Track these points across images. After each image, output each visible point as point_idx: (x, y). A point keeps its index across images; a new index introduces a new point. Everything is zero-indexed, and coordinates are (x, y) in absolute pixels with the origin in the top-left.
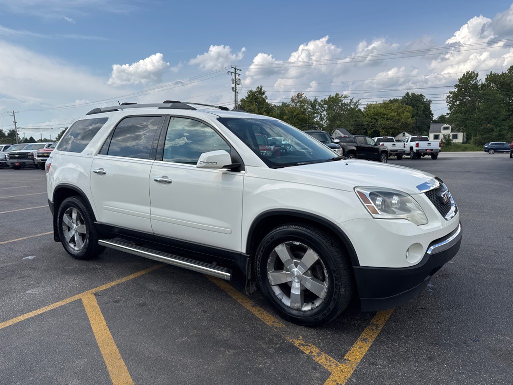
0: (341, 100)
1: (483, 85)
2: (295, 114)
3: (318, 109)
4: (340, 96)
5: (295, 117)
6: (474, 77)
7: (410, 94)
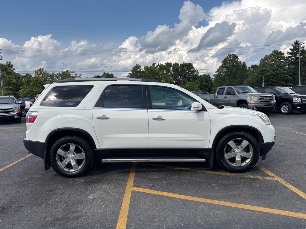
0: (70, 74)
1: (143, 72)
2: (39, 81)
3: (55, 79)
4: (69, 72)
5: (39, 83)
6: (139, 67)
7: (106, 73)
